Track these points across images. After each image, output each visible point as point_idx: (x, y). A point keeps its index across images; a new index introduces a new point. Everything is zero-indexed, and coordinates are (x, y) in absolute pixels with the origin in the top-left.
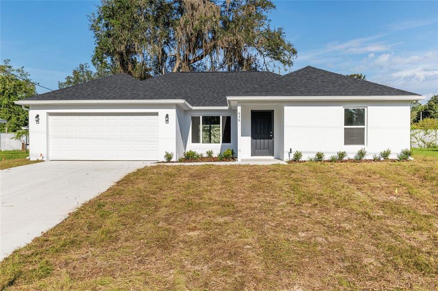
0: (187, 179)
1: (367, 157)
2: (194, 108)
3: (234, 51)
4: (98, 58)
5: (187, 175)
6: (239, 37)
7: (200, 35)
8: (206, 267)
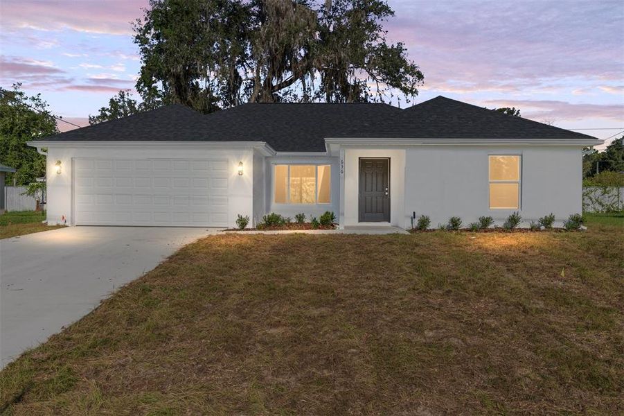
0: (267, 253)
1: (521, 225)
2: (279, 153)
3: (335, 74)
4: (145, 80)
5: (268, 248)
6: (343, 55)
7: (288, 52)
8: (293, 378)
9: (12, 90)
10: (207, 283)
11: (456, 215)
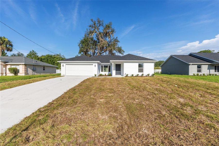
0: (100, 81)
1: (144, 75)
2: (102, 63)
3: (111, 51)
4: (80, 53)
5: (100, 80)
6: (112, 48)
7: (103, 47)
8: (107, 117)
9: (59, 54)
10: (88, 88)
11: (133, 74)
